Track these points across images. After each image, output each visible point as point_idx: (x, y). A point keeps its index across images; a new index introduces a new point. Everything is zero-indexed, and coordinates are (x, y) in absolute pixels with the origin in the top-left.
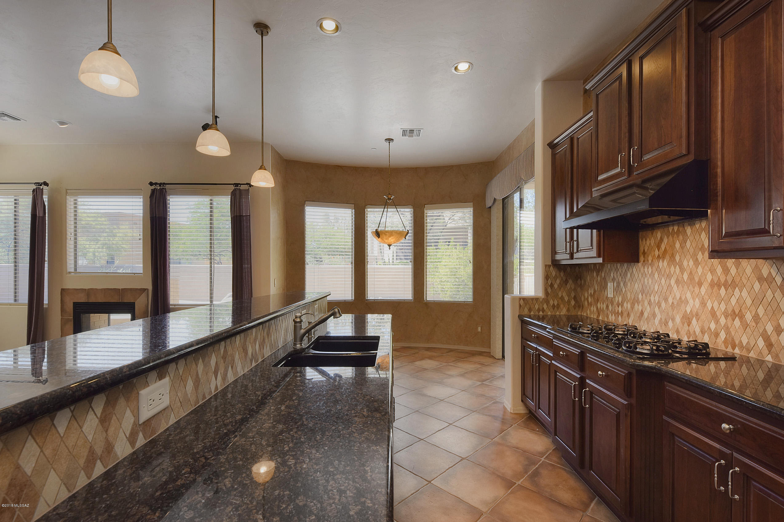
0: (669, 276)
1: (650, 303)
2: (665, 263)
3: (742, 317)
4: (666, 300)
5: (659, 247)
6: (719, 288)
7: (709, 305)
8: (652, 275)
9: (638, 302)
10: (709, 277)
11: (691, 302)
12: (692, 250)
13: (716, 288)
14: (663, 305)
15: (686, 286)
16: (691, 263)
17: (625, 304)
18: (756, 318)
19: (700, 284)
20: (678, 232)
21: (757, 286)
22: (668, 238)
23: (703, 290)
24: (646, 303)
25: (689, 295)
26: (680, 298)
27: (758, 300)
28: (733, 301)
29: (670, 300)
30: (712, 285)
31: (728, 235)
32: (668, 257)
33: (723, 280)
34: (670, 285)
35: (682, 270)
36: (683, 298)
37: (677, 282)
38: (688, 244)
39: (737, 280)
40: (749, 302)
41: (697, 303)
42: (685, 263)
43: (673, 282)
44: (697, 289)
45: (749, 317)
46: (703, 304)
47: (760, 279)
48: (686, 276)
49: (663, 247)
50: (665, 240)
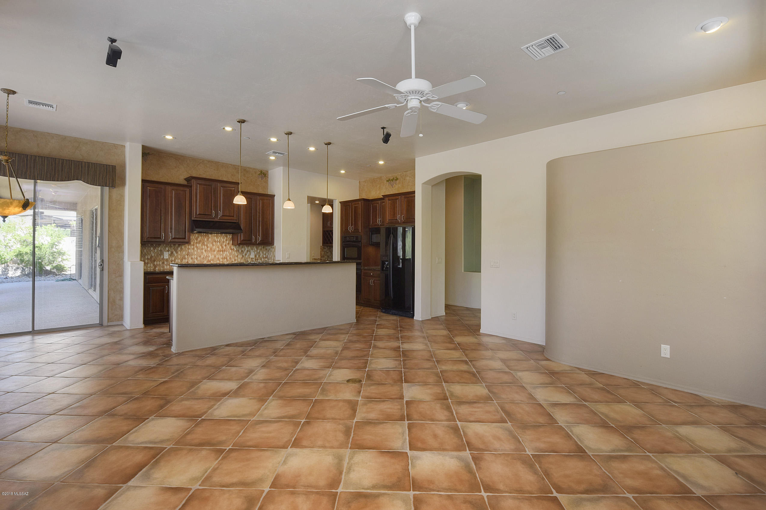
0: (202, 249)
1: (192, 258)
2: (200, 245)
3: (226, 258)
4: (200, 257)
5: (197, 239)
6: (220, 251)
7: (217, 257)
8: (193, 249)
9: (185, 259)
10: (217, 249)
11: (211, 256)
12: (211, 242)
13: (219, 252)
14: (199, 258)
15: (209, 252)
16: (211, 245)
17: (177, 260)
18: (230, 258)
19: (214, 251)
20: (206, 236)
21: (230, 251)
22: (201, 237)
23: (215, 253)
24: (190, 258)
25: (210, 254)
26: (207, 256)
27: (230, 254)
28: (224, 255)
29: (202, 257)
30: (218, 251)
31: (243, 240)
32: (201, 243)
33: (221, 250)
34: (202, 252)
35: (208, 247)
36: (208, 255)
37: (205, 251)
38: (210, 239)
39: (225, 250)
40: (228, 255)
41: (213, 256)
42: (209, 245)
43: (203, 251)
44: (213, 253)
45: (228, 258)
46: (215, 256)
47: (231, 249)
48: (209, 249)
49: (199, 239)
50: (200, 237)
